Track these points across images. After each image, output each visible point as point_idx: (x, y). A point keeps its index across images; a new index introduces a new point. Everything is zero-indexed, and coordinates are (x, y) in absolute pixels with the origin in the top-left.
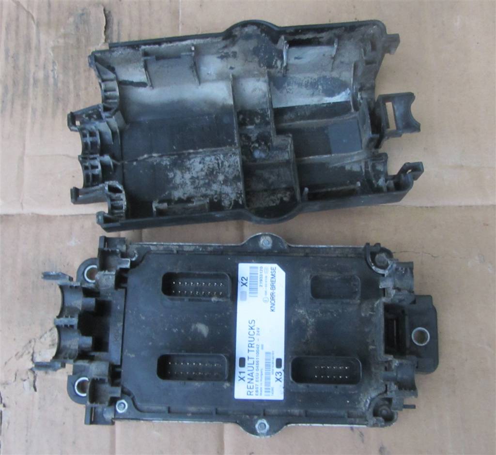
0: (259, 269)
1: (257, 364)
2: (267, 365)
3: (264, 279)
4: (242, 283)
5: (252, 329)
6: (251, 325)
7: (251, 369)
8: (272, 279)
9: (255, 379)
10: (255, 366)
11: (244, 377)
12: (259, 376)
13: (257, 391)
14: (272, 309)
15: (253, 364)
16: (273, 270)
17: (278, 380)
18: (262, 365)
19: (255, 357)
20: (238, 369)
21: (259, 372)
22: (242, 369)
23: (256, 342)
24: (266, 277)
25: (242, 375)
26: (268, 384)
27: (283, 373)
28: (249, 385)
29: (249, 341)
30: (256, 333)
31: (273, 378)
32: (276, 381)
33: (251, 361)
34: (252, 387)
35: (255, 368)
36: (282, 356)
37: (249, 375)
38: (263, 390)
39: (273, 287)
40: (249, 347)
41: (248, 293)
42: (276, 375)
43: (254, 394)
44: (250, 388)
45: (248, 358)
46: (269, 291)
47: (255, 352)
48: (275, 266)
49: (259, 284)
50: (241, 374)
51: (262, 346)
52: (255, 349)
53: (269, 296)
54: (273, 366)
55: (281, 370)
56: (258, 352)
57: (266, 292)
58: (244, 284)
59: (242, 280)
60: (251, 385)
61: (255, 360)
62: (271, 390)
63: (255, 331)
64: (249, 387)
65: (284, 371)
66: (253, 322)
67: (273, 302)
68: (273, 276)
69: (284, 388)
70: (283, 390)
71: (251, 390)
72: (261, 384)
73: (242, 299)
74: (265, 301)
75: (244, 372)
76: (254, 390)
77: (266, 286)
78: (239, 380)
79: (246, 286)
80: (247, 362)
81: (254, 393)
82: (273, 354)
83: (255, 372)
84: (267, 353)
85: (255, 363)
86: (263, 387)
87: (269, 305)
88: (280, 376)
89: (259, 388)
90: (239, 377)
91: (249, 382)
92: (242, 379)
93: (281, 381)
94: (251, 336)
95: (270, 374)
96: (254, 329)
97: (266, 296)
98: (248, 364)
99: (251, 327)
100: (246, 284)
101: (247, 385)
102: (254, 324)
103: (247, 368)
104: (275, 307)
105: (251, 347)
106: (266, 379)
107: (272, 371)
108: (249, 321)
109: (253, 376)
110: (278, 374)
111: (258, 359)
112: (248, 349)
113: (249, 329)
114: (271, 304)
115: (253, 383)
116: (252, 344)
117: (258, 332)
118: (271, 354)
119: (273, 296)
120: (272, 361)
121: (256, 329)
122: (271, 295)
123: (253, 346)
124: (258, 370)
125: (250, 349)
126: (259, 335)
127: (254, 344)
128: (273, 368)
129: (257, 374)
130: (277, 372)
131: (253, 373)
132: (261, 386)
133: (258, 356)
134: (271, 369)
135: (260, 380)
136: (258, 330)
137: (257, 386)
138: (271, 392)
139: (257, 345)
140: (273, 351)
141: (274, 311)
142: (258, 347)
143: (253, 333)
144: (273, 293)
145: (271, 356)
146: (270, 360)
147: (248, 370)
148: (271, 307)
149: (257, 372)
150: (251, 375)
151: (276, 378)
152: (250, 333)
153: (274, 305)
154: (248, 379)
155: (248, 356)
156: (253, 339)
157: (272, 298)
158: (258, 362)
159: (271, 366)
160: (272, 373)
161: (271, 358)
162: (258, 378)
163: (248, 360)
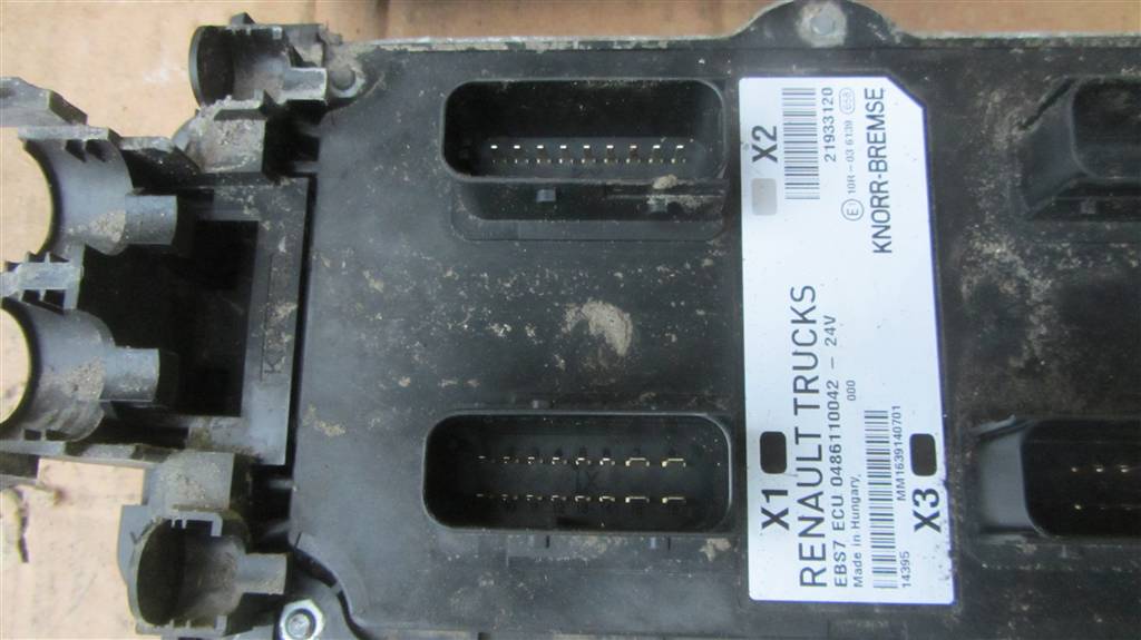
0: (819, 96)
1: (832, 460)
2: (878, 464)
3: (839, 133)
4: (755, 147)
5: (805, 321)
6: (801, 307)
7: (814, 477)
8: (872, 133)
9: (827, 515)
10: (825, 465)
11: (785, 512)
12: (847, 506)
13: (840, 570)
14: (881, 242)
15: (819, 459)
16: (874, 98)
17: (926, 521)
18: (855, 462)
19: (826, 432)
20: (757, 478)
21: (845, 491)
22: (774, 481)
23: (823, 372)
25: (776, 504)
26: (883, 539)
27: (943, 494)
28: (807, 542)
29: (795, 368)
30: (822, 336)
31: (903, 513)
32: (918, 527)
33: (808, 447)
34: (818, 553)
35: (828, 475)
36: (931, 422)
37: (802, 501)
38: (868, 565)
40: (796, 390)
41: (781, 191)
42: (917, 503)
43: (831, 584)
44: (812, 558)
45: (798, 436)
47: (824, 411)
49: (821, 153)
50: (771, 497)
51: (851, 384)
52: (822, 399)
53: (864, 195)
54: (900, 467)
55: (936, 481)
56: (834, 413)
58: (765, 153)
59: (757, 138)
60: (817, 542)
61: (826, 442)
62: (898, 565)
63: (819, 328)
64: (807, 553)
65: (947, 484)
66: (808, 293)
67: (881, 216)
68: (876, 121)
69: (951, 554)
70: (948, 564)
71: (816, 566)
72: (856, 538)
73: (759, 208)
74: (852, 215)
75: (784, 493)
76: (830, 563)
77: (850, 160)
78: (765, 525)
79: (775, 159)
80: (792, 452)
81: (828, 577)
82: (897, 416)
83: (826, 486)
84: (872, 416)
85: (826, 454)
86: (867, 552)
87: (866, 227)
88: (934, 505)
89: (850, 558)
90: (764, 511)
91: (804, 534)
92: (775, 518)
93: (937, 528)
94: (802, 348)
95: (891, 500)
96: (814, 322)
97: (851, 196)
98: (798, 459)
99: (802, 315)
100: (772, 153)
101: (801, 546)
102: (813, 300)
103: (796, 476)
104: (889, 237)
105: (806, 391)
106: (875, 517)
107: (898, 487)
108: (793, 289)
109: (820, 506)
110: (924, 498)
111: (838, 437)
112: (795, 400)
113: (794, 322)
114: (874, 226)
115: (823, 536)
116: (808, 378)
117: (832, 334)
118: (890, 420)
119: (881, 195)
120: (896, 444)
121: (821, 321)
122: (872, 191)
123: (811, 386)
124: (839, 482)
125: (803, 399)
126: (835, 344)
127: (816, 378)
128: (901, 476)
129: (839, 501)
130: (917, 492)
131: (821, 493)
132: (858, 549)
133: (838, 426)
134: (894, 476)
135: (853, 525)
136: (829, 326)
137: (839, 549)
138: (898, 571)
139: (830, 382)
140: (894, 408)
141: (890, 251)
142: (833, 389)
143: (811, 334)
144: (880, 185)
145: (890, 427)
146: (887, 442)
147: (799, 485)
148: (876, 236)
149: (838, 491)
150: (812, 501)
151: (916, 514)
152: (798, 338)
153: (887, 228)
154: (802, 519)
155: (796, 429)
156: (812, 358)
157: (876, 202)
158: (837, 449)
159: (893, 467)
160: (898, 495)
161: (891, 433)
162: (840, 514)
163: (797, 442)
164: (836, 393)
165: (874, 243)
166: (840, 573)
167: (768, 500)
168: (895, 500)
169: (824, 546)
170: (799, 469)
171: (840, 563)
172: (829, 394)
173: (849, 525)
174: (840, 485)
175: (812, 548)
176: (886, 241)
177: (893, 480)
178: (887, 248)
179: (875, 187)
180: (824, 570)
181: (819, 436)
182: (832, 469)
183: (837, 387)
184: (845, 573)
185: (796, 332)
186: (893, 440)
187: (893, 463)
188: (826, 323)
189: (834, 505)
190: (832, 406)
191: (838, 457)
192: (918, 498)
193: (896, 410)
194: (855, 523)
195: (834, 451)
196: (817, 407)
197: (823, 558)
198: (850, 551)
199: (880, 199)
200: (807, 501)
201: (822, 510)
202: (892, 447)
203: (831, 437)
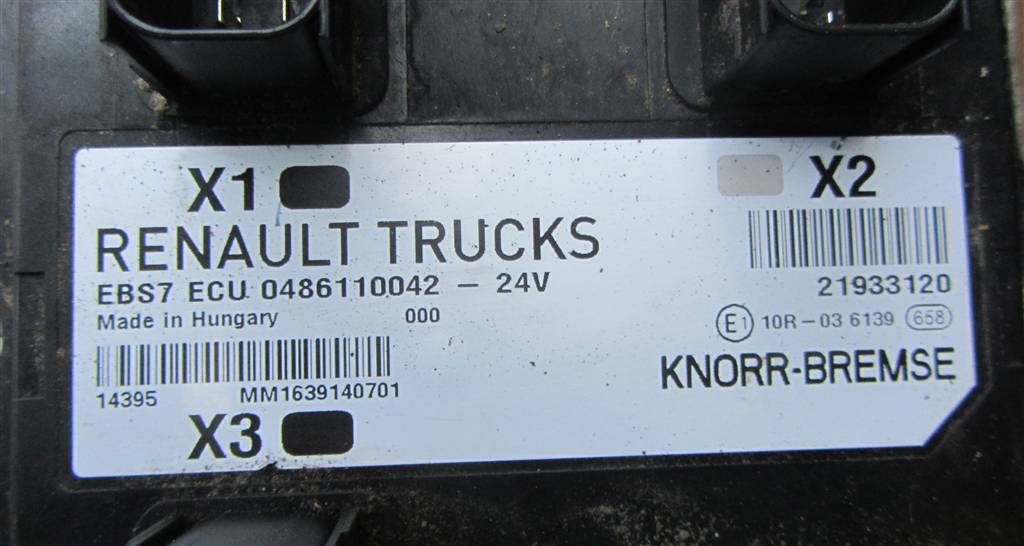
0: (934, 270)
1: (306, 283)
2: (297, 358)
3: (869, 303)
4: (837, 160)
5: (538, 241)
6: (562, 235)
7: (276, 252)
8: (875, 359)
9: (207, 276)
10: (295, 270)
11: (217, 206)
12: (229, 307)
14: (681, 370)
15: (307, 262)
16: (937, 364)
17: (207, 436)
18: (300, 320)
19: (352, 273)
20: (271, 162)
21: (255, 303)
22: (268, 189)
23: (453, 270)
24: (887, 319)
25: (229, 191)
26: (176, 364)
27: (254, 464)
28: (170, 240)
29: (457, 224)
30: (515, 269)
31: (218, 398)
32: (197, 420)
33: (325, 243)
34: (151, 258)
35: (280, 275)
36: (366, 451)
37: (235, 233)
38: (133, 338)
39: (824, 367)
40: (419, 225)
41: (763, 204)
42: (236, 420)
43: (102, 278)
44: (144, 249)
45: (344, 227)
46: (794, 345)
47: (388, 271)
48: (964, 377)
49: (835, 273)
50: (241, 184)
51: (432, 315)
52: (407, 267)
53: (762, 344)
54: (297, 395)
55: (274, 451)
56: (386, 286)
57: (788, 321)
58: (827, 177)
59: (853, 164)
60: (168, 257)
61: (334, 272)
62: (133, 388)
63: (527, 264)
64: (151, 240)
65: (270, 469)
66: (588, 247)
67: (726, 371)
68: (896, 367)
69: (154, 476)
70: (139, 469)
71: (131, 255)
72: (178, 320)
73: (725, 165)
74: (725, 323)
75: (249, 204)
76: (136, 277)
77: (825, 321)
78: (196, 173)
79: (818, 193)
80: (319, 218)
81: (113, 274)
82: (382, 391)
83: (260, 272)
84: (381, 348)
85: (315, 273)
86: (154, 337)
87: (705, 345)
88: (235, 447)
89: (145, 310)
90: (218, 172)
91: (182, 235)
92: (207, 190)
93: (196, 454)
94: (490, 235)
95: (241, 379)
96: (537, 256)
97: (760, 323)
98: (305, 227)
99: (548, 235)
100: (828, 189)
101: (163, 230)
102: (574, 254)
103: (278, 224)
104: (690, 385)
105: (420, 242)
106: (211, 350)
107: (264, 390)
108: (592, 221)
109: (229, 262)
110: (245, 433)
111: (344, 294)
112: (404, 224)
113: (536, 222)
114: (708, 357)
115: (180, 266)
116: (440, 245)
117: (517, 286)
118: (374, 378)
119: (763, 371)
120: (335, 388)
121: (540, 268)
122: (770, 356)
123: (427, 249)
124: (269, 293)
125: (406, 238)
126: (500, 290)
127: (441, 258)
128: (281, 394)
129: (237, 293)
130: (256, 421)
131: (250, 264)
132: (158, 322)
133: (362, 293)
134: (281, 384)
135: (199, 315)
136: (531, 281)
137: (159, 292)
138: (125, 388)
139: (436, 280)
140: (396, 386)
141: (665, 386)
142: (424, 286)
143: (515, 252)
144: (781, 369)
145: (363, 379)
146: (337, 375)
147: (263, 228)
148: (691, 361)
149: (254, 292)
150: (236, 249)
151: (218, 419)
152: (508, 231)
153: (707, 382)
154: (207, 231)
155: (356, 225)
156: (475, 251)
157: (750, 362)
158: (324, 291)
159: (297, 382)
160: (249, 391)
161: (352, 381)
162: (216, 295)
163: (332, 226)
164: (417, 290)
165: (679, 358)
166: (120, 293)
167: (235, 178)
168: (242, 385)
169: (163, 267)
170: (288, 227)
171: (136, 293)
172: (416, 278)
173: (198, 308)
174: (265, 295)
175: (160, 249)
176: (684, 381)
177: (274, 382)
178: (669, 378)
179: (776, 362)
180: (124, 267)
181: (344, 261)
182: (290, 282)
183: (427, 292)
184: (120, 302)
185: (520, 227)
186: (342, 383)
187: (303, 383)
188: (535, 275)
189: (231, 284)
190: (396, 283)
191: (311, 293)
192: (246, 423)
193: (392, 390)
194: (202, 318)
195: (319, 287)
196: (393, 260)
197: (143, 267)
198: (155, 309)
199: (756, 370)
200: (235, 241)
201: (221, 265)
202: (329, 381)
203: (343, 282)
